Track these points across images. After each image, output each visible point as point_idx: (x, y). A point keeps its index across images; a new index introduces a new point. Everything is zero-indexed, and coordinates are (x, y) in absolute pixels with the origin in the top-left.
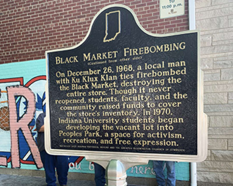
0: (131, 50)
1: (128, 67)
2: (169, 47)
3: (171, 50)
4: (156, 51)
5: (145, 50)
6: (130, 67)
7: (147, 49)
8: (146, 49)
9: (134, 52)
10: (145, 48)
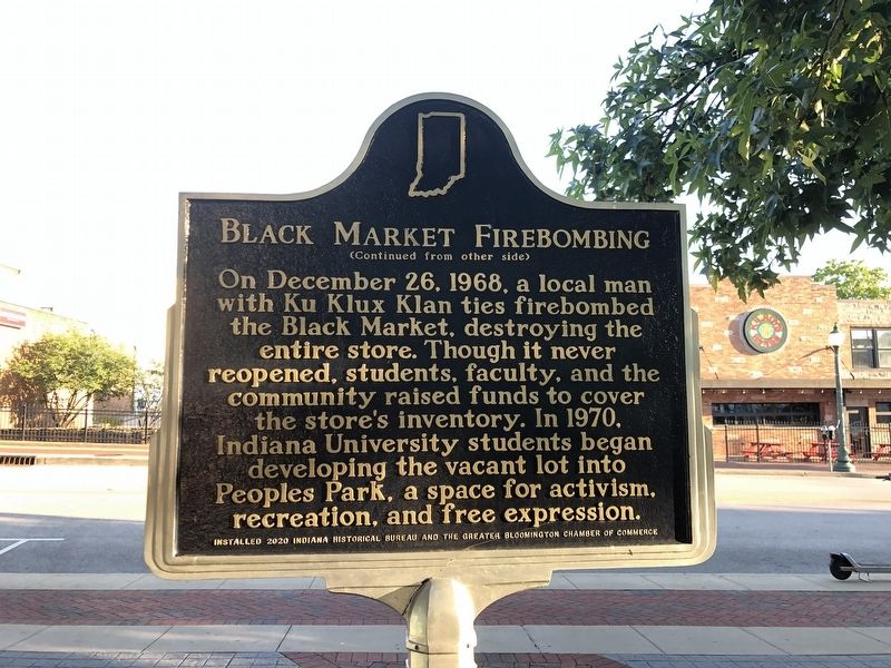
0: (496, 231)
1: (488, 281)
2: (608, 237)
3: (612, 246)
4: (572, 244)
5: (541, 237)
6: (495, 279)
7: (546, 237)
8: (543, 233)
9: (506, 238)
10: (540, 231)
